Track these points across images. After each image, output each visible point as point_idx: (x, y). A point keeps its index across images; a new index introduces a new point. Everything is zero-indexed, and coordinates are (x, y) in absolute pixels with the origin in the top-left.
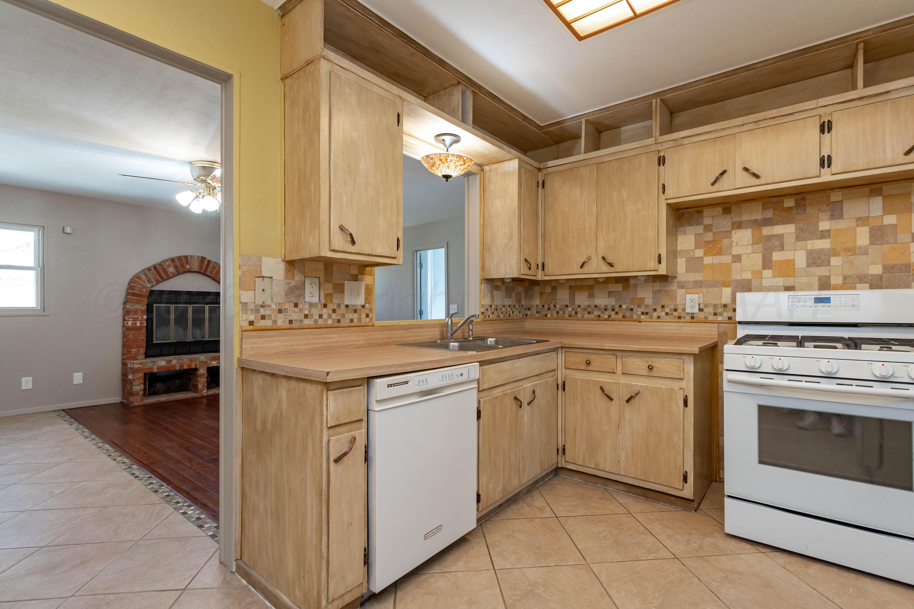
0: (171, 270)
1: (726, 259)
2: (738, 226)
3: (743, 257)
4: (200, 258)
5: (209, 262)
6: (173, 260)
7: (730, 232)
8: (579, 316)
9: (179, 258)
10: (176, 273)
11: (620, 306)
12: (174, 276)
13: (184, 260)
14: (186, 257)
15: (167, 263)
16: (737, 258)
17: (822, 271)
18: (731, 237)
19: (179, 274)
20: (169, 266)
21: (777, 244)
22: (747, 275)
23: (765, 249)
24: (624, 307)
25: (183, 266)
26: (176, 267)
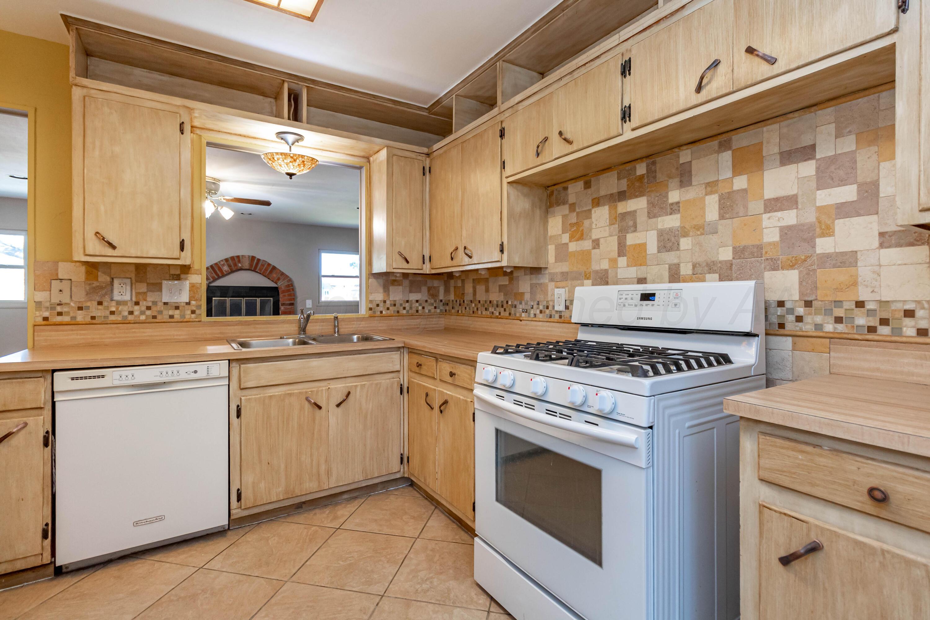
0: (226, 268)
1: (587, 245)
2: (597, 202)
3: (602, 241)
4: (250, 257)
5: (259, 260)
6: (227, 260)
7: (590, 211)
8: (480, 312)
9: (232, 258)
10: (230, 271)
11: (507, 302)
12: (229, 274)
13: (236, 260)
14: (238, 257)
15: (222, 263)
16: (596, 244)
17: (671, 257)
18: (591, 218)
19: (232, 272)
20: (223, 265)
21: (631, 223)
22: (605, 265)
23: (620, 231)
24: (510, 303)
25: (235, 265)
26: (229, 266)
